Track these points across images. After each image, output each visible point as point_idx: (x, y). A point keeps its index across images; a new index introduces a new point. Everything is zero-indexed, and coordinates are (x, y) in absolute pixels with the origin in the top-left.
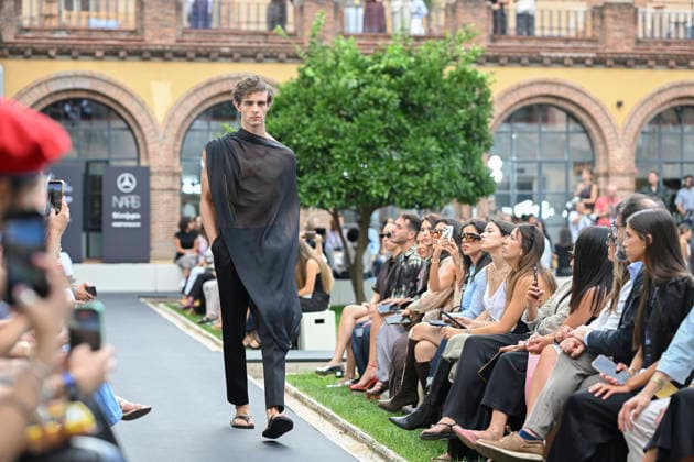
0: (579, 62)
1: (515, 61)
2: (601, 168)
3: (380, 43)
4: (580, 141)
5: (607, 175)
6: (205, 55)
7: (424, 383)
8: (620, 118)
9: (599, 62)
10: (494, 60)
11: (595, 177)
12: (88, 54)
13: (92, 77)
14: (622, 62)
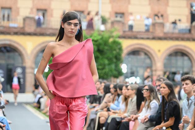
0: (148, 39)
1: (130, 38)
2: (154, 68)
3: (92, 32)
4: (148, 61)
5: (156, 70)
6: (42, 34)
7: (102, 129)
8: (159, 55)
9: (154, 38)
10: (124, 37)
11: (152, 71)
12: (9, 33)
13: (10, 40)
14: (160, 39)
